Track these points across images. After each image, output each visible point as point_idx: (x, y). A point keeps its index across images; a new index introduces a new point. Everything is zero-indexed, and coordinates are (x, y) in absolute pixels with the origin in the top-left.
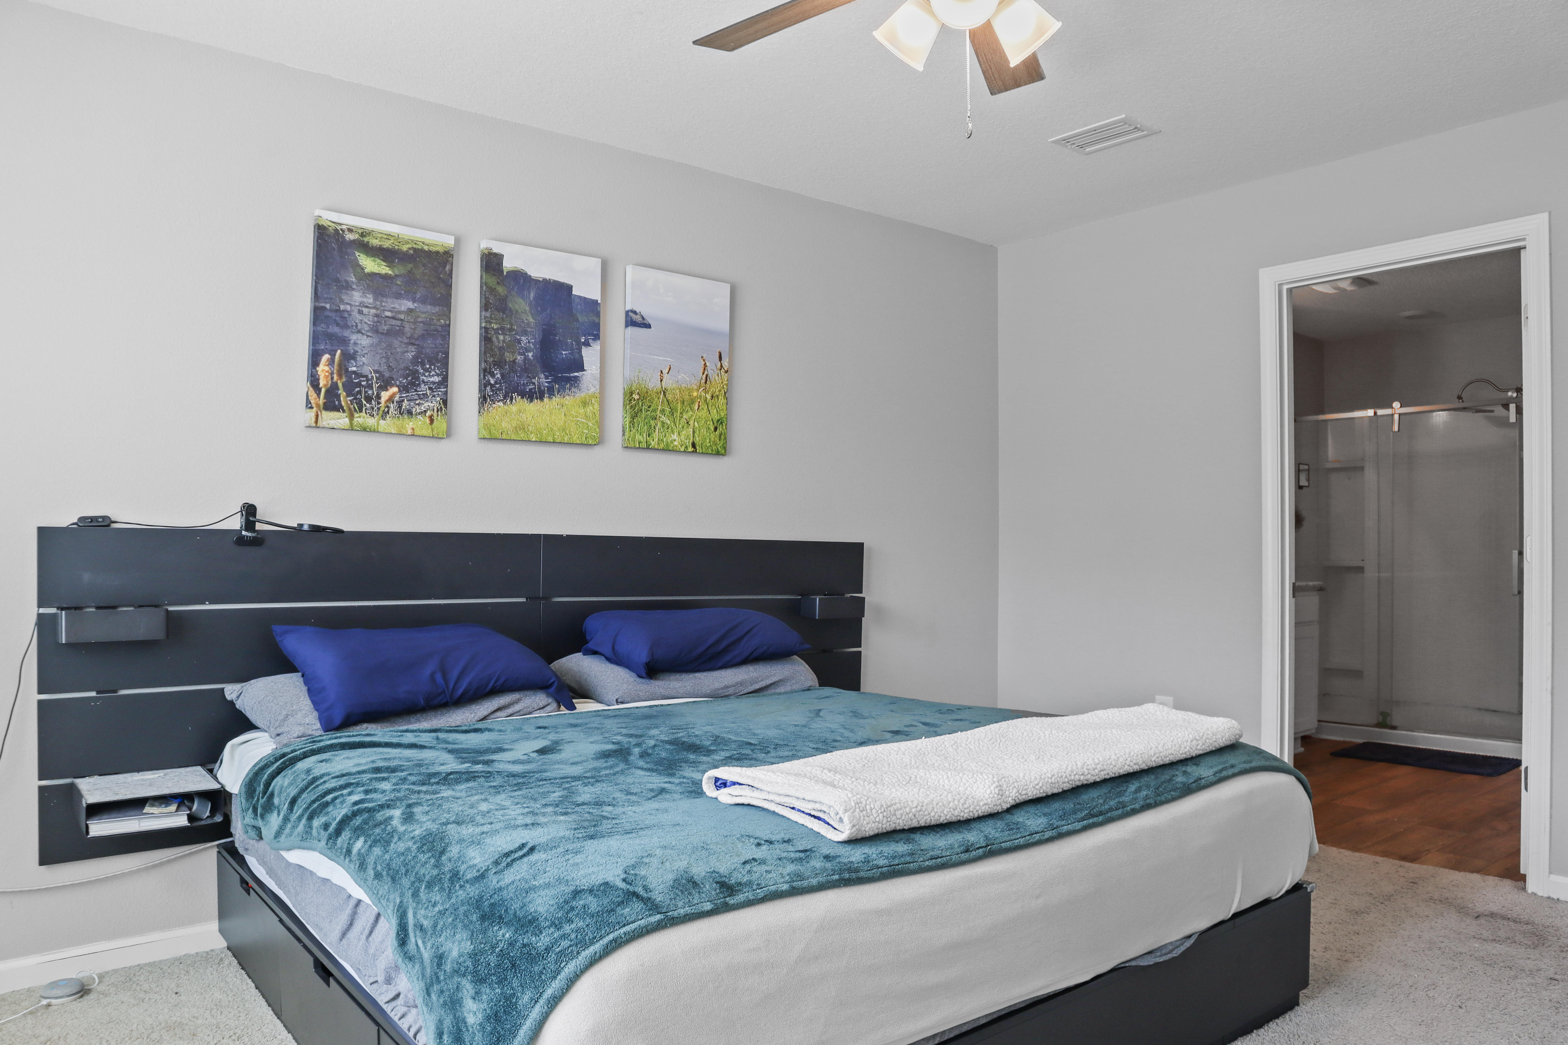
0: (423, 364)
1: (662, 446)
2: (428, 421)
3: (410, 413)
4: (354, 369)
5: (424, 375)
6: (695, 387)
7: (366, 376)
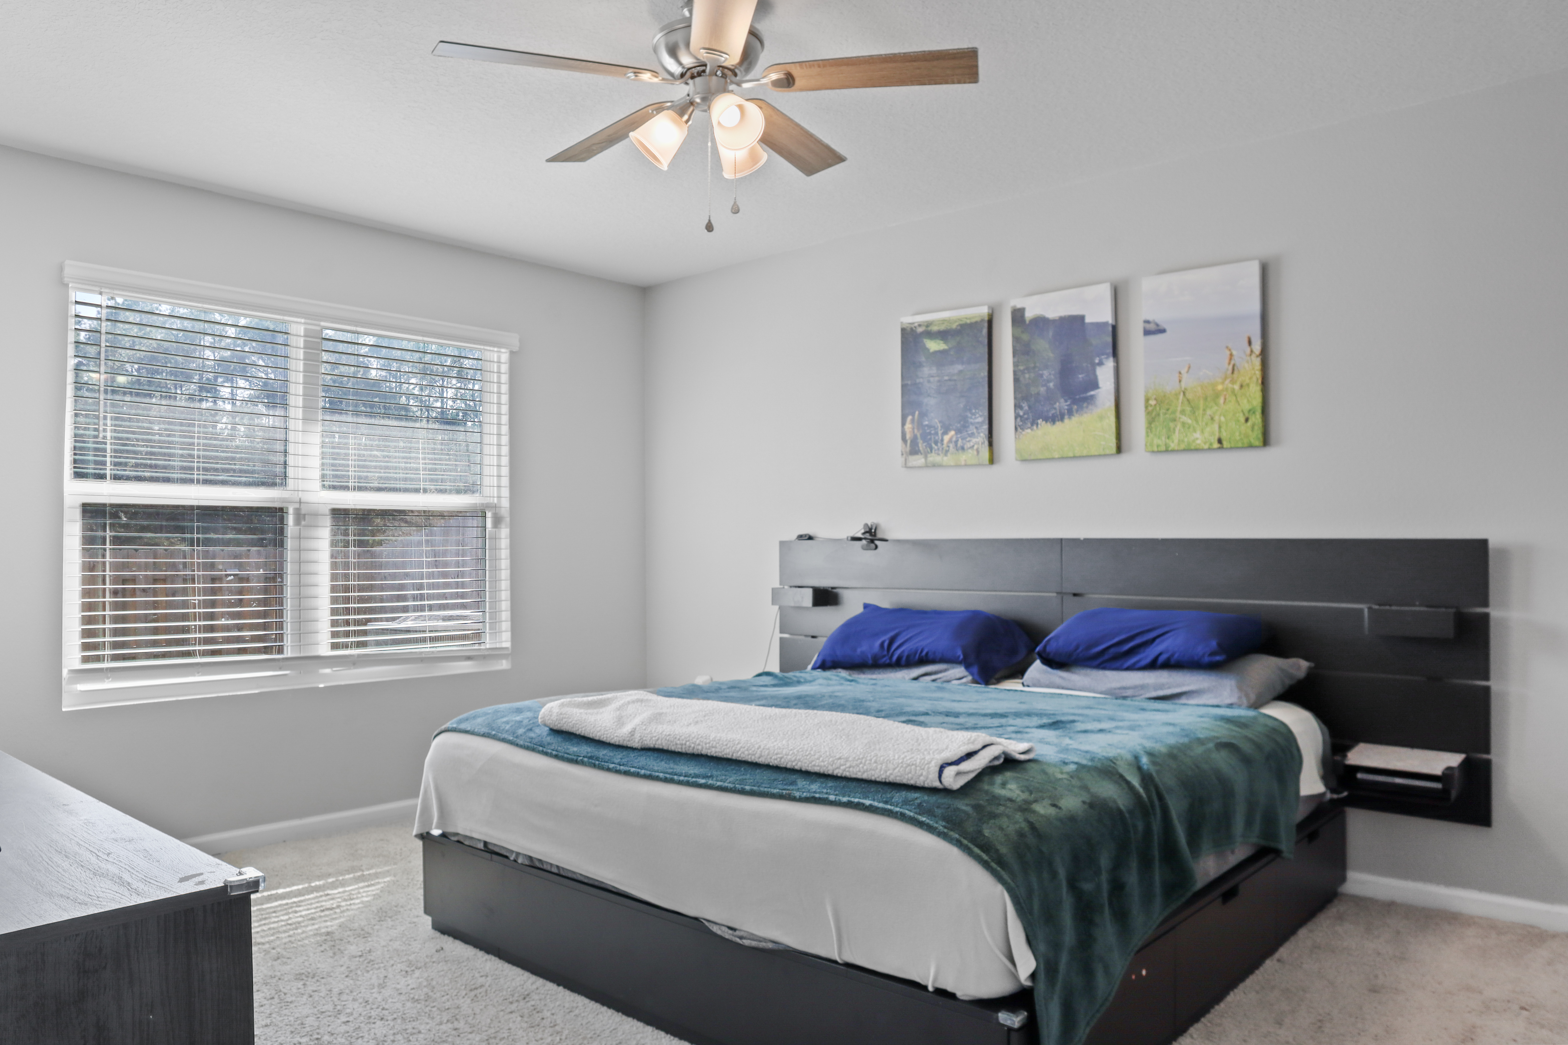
0: (970, 410)
1: (1182, 447)
2: (975, 453)
3: (963, 448)
4: (926, 423)
5: (971, 418)
6: (1220, 380)
7: (934, 427)
